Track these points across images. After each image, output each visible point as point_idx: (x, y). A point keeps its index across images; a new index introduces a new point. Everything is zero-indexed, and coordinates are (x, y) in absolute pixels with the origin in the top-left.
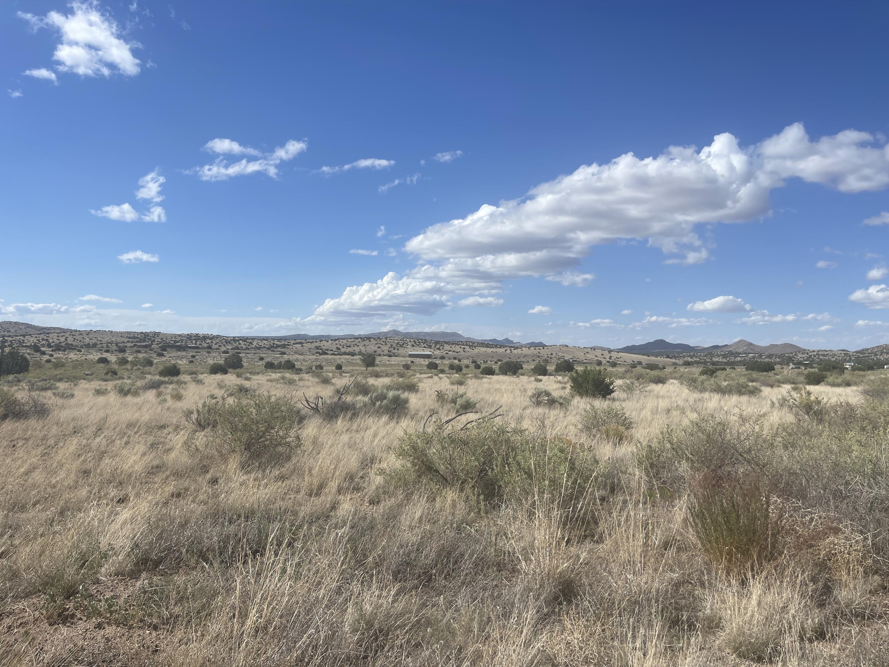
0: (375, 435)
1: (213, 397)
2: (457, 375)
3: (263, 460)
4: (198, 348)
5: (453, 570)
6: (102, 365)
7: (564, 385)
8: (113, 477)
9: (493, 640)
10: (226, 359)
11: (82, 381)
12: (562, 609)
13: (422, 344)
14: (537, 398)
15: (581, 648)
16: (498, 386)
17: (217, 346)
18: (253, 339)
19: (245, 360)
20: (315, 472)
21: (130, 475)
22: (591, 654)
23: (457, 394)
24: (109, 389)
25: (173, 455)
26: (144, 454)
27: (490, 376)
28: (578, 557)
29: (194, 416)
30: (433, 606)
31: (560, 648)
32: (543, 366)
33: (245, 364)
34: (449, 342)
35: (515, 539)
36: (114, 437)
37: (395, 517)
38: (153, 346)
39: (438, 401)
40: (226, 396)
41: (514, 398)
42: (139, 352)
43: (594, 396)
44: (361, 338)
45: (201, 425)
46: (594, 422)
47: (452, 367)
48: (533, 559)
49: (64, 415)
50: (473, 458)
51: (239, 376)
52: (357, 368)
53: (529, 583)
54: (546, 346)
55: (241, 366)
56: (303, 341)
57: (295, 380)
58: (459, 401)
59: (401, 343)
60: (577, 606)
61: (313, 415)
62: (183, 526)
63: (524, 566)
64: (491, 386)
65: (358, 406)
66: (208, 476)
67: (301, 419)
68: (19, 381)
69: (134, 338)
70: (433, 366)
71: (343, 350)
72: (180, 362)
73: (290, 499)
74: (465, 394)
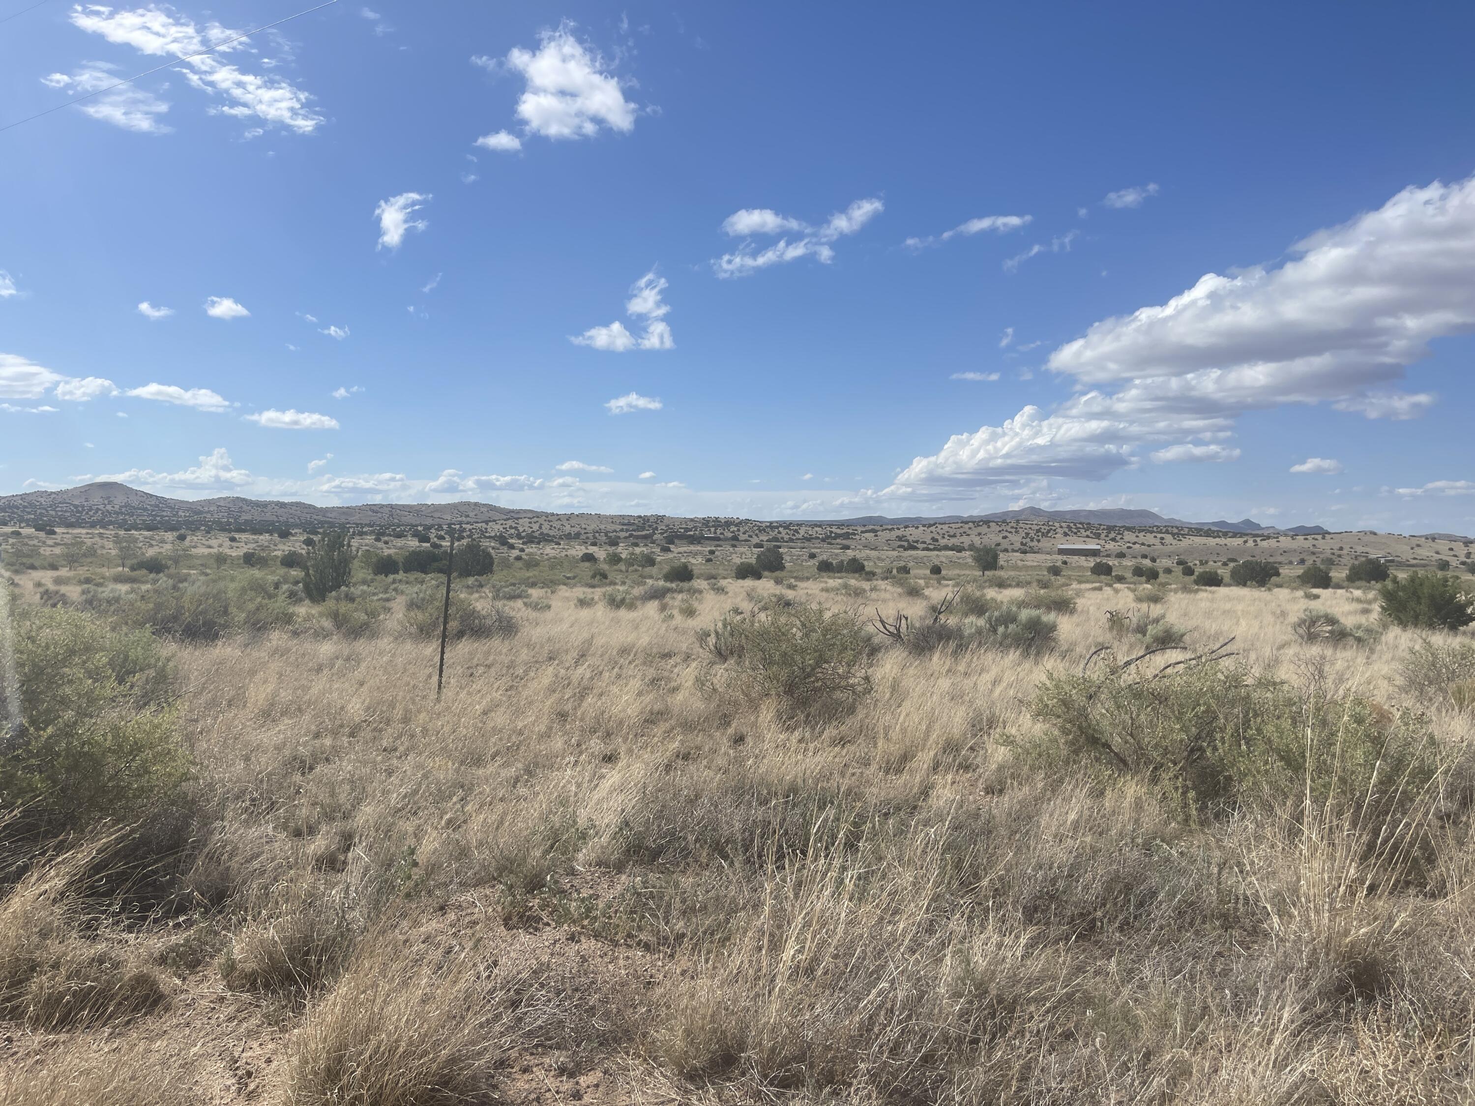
0: (995, 682)
1: (737, 611)
2: (1149, 586)
3: (812, 710)
4: (718, 539)
5: (1135, 918)
6: (587, 564)
7: (1365, 606)
8: (599, 723)
9: (1212, 1048)
10: (759, 556)
11: (562, 587)
12: (1353, 1009)
13: (1082, 531)
14: (1309, 628)
15: (1391, 1084)
16: (1228, 606)
17: (746, 537)
18: (800, 524)
19: (788, 558)
20: (895, 734)
21: (621, 723)
22: (1411, 1097)
23: (1148, 617)
24: (596, 598)
25: (680, 697)
26: (640, 694)
27: (1213, 588)
28: (1391, 919)
29: (712, 640)
30: (1097, 973)
31: (1348, 1078)
32: (1321, 570)
33: (787, 565)
34: (1134, 528)
35: (1259, 876)
36: (601, 668)
37: (1030, 818)
38: (655, 537)
39: (1111, 629)
40: (756, 610)
41: (1261, 627)
42: (637, 545)
43: (1431, 626)
44: (974, 522)
45: (721, 655)
46: (1431, 674)
47: (1138, 572)
48: (1296, 913)
49: (536, 633)
50: (1178, 726)
51: (778, 582)
52: (967, 572)
53: (1286, 958)
54: (1329, 533)
55: (782, 568)
56: (877, 528)
57: (865, 591)
58: (1151, 630)
59: (1045, 529)
60: (1387, 1007)
61: (892, 644)
62: (693, 801)
63: (1276, 925)
64: (1215, 606)
65: (967, 633)
66: (731, 731)
67: (874, 651)
68: (481, 586)
69: (629, 524)
70: (1103, 570)
71: (943, 542)
72: (694, 561)
73: (853, 774)
74: (1163, 616)
